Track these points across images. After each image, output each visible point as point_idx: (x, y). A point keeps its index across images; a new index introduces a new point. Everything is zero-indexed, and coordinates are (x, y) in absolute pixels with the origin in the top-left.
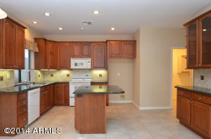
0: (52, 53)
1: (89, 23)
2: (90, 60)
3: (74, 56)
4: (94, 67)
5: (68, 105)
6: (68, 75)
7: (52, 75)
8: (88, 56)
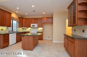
0: (25, 22)
1: (34, 11)
2: (37, 24)
3: (32, 23)
4: (38, 27)
6: (31, 29)
7: (26, 29)
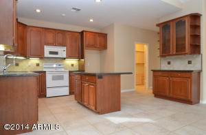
2: (65, 48)
5: (45, 96)
6: (38, 65)
7: (17, 65)
8: (62, 45)
